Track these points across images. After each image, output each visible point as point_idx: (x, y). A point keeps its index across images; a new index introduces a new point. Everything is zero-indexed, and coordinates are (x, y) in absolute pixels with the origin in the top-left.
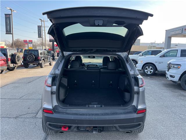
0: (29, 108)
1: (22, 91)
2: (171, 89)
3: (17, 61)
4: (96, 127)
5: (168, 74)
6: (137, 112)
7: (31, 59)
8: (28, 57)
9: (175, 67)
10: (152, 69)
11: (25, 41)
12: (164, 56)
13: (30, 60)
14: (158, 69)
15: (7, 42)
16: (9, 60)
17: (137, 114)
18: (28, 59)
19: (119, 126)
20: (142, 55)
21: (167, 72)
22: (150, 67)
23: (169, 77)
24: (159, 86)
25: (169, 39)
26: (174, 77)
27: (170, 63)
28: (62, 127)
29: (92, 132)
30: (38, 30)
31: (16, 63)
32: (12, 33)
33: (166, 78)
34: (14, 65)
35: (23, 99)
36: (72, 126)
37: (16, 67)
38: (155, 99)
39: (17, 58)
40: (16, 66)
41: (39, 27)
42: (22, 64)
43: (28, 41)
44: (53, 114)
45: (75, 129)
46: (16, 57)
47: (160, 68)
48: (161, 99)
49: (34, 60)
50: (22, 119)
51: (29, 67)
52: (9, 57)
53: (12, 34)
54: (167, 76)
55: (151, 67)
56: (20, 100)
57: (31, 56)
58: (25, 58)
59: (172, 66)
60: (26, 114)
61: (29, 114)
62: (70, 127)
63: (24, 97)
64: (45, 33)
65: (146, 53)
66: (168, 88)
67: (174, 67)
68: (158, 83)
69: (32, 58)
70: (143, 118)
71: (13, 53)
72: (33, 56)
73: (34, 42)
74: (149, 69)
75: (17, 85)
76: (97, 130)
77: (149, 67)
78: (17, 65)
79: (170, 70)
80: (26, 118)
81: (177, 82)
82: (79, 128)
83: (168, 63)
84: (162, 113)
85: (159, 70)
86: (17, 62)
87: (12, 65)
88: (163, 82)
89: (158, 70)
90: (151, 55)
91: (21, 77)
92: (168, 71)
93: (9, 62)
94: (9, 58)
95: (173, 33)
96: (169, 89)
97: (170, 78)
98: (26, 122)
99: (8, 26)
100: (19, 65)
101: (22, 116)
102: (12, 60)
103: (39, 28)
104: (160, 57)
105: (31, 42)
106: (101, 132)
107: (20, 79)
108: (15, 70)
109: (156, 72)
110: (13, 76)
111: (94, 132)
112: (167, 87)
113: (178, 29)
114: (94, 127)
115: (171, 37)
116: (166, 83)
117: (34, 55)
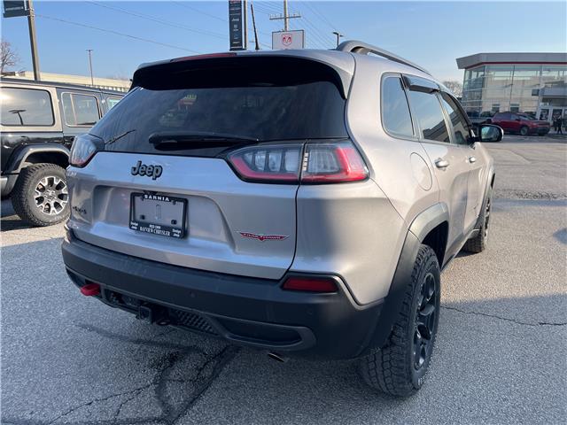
6: (284, 283)
17: (283, 289)
30: (231, 18)
76: (150, 315)
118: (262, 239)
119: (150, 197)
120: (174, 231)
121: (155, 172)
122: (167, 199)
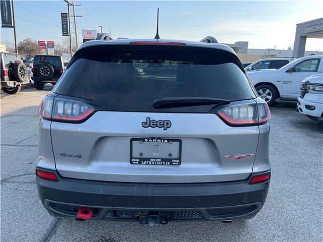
0: (30, 164)
1: (23, 130)
2: (306, 130)
3: (20, 76)
4: (156, 212)
5: (303, 102)
6: (251, 181)
7: (48, 74)
8: (42, 70)
9: (316, 89)
10: (269, 94)
11: (42, 44)
12: (293, 70)
13: (45, 74)
14: (281, 94)
15: (10, 44)
16: (6, 73)
17: (250, 184)
18: (42, 72)
19: (207, 210)
20: (252, 69)
21: (300, 99)
22: (266, 90)
23: (304, 109)
24: (284, 124)
25: (301, 40)
26: (314, 109)
27: (308, 82)
28: (79, 211)
29: (147, 223)
30: (62, 22)
31: (19, 80)
32: (13, 25)
33: (298, 111)
34: (15, 83)
35: (23, 146)
36: (102, 209)
37: (20, 88)
38: (277, 150)
39: (20, 71)
40: (19, 85)
41: (64, 15)
42: (33, 82)
43: (46, 43)
44: (57, 181)
45: (109, 215)
46: (19, 69)
47: (285, 92)
48: (289, 149)
49: (53, 75)
50: (13, 185)
51: (44, 88)
52: (6, 69)
53: (14, 27)
54: (299, 107)
55: (268, 91)
56: (17, 147)
57: (47, 68)
58: (36, 71)
59: (311, 88)
60: (23, 175)
61: (29, 174)
62: (96, 212)
63: (25, 141)
64: (75, 28)
65: (260, 66)
66: (299, 130)
67: (314, 90)
68: (281, 119)
69: (49, 71)
70: (263, 194)
71: (13, 62)
72: (50, 68)
73: (58, 46)
74: (264, 95)
75: (16, 119)
76: (158, 219)
77: (264, 91)
78: (21, 83)
79: (306, 94)
80: (22, 183)
81: (319, 118)
82: (118, 213)
83: (304, 81)
84: (291, 177)
85: (283, 97)
86: (21, 78)
87: (11, 84)
88: (290, 118)
89: (281, 96)
90: (269, 68)
91: (27, 105)
92: (302, 97)
93: (6, 77)
94: (4, 70)
95: (311, 29)
96: (303, 132)
97: (305, 111)
98: (20, 190)
99: (5, 11)
100: (24, 83)
101: (15, 179)
102: (11, 74)
103: (64, 17)
104: (287, 72)
105: (51, 44)
106: (167, 223)
107: (24, 109)
108: (18, 92)
109: (278, 100)
110: (12, 103)
111: (151, 224)
112: (299, 127)
113: (320, 23)
114: (151, 212)
115: (306, 37)
116: (296, 120)
117: (53, 66)
118: (239, 158)
119: (151, 140)
120: (173, 161)
121: (166, 125)
122: (166, 141)
